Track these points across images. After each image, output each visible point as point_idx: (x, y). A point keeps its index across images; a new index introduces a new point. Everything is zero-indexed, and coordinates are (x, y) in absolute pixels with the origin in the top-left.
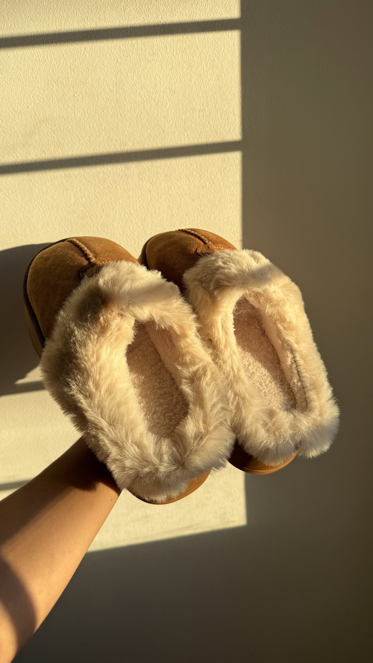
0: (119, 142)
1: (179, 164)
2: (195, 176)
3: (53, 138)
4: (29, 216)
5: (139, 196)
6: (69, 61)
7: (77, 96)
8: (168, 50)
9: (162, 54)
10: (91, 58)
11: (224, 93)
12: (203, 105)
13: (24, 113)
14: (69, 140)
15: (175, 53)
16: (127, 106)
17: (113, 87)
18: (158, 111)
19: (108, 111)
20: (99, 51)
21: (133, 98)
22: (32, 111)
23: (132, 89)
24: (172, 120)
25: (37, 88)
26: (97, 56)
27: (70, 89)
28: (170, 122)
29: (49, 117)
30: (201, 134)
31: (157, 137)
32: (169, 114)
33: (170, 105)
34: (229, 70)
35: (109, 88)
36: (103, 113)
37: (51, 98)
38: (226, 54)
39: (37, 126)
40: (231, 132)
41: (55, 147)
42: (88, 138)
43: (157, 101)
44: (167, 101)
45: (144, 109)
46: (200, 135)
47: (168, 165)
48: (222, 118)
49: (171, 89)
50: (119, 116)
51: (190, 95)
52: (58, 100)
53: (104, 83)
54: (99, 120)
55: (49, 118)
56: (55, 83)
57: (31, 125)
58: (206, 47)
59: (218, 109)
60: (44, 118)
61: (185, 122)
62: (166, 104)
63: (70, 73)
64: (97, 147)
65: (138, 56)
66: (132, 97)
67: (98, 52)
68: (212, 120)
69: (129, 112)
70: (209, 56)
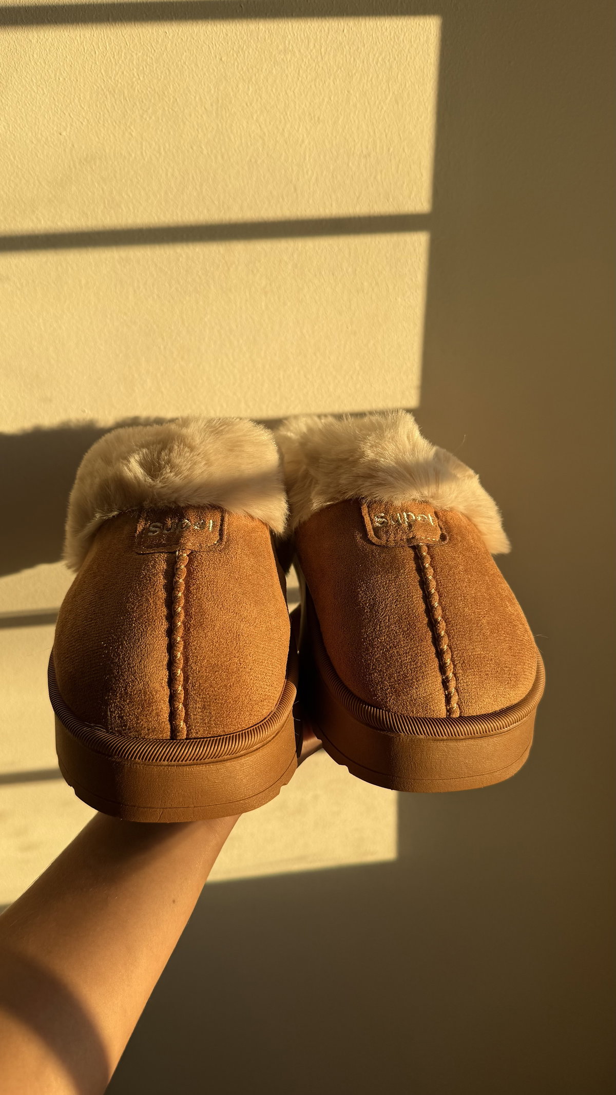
0: (216, 203)
1: (319, 249)
2: (345, 269)
3: (101, 191)
4: (55, 326)
5: (247, 300)
6: (136, 54)
7: (148, 119)
8: (311, 45)
9: (300, 51)
10: (175, 52)
11: (404, 127)
12: (367, 148)
13: (53, 144)
14: (129, 196)
15: (323, 50)
16: (233, 140)
17: (212, 105)
18: (287, 152)
19: (201, 148)
20: (190, 41)
21: (245, 127)
22: (66, 141)
23: (245, 111)
24: (311, 170)
25: (77, 99)
26: (186, 48)
27: (136, 105)
28: (307, 173)
29: (97, 153)
30: (361, 198)
31: (283, 199)
32: (307, 159)
33: (309, 143)
34: (417, 87)
35: (205, 108)
36: (191, 150)
37: (102, 119)
38: (413, 58)
39: (75, 168)
40: (412, 197)
41: (105, 206)
42: (163, 195)
43: (286, 135)
44: (305, 136)
45: (263, 148)
46: (358, 198)
47: (299, 249)
48: (397, 172)
49: (312, 115)
50: (219, 157)
51: (345, 127)
52: (114, 124)
53: (195, 97)
54: (183, 163)
55: (97, 155)
56: (110, 92)
57: (64, 164)
58: (378, 43)
59: (393, 155)
60: (87, 155)
61: (334, 175)
62: (303, 141)
63: (137, 77)
64: (178, 212)
65: (257, 53)
66: (244, 125)
67: (188, 40)
68: (381, 174)
69: (238, 151)
70: (383, 59)
